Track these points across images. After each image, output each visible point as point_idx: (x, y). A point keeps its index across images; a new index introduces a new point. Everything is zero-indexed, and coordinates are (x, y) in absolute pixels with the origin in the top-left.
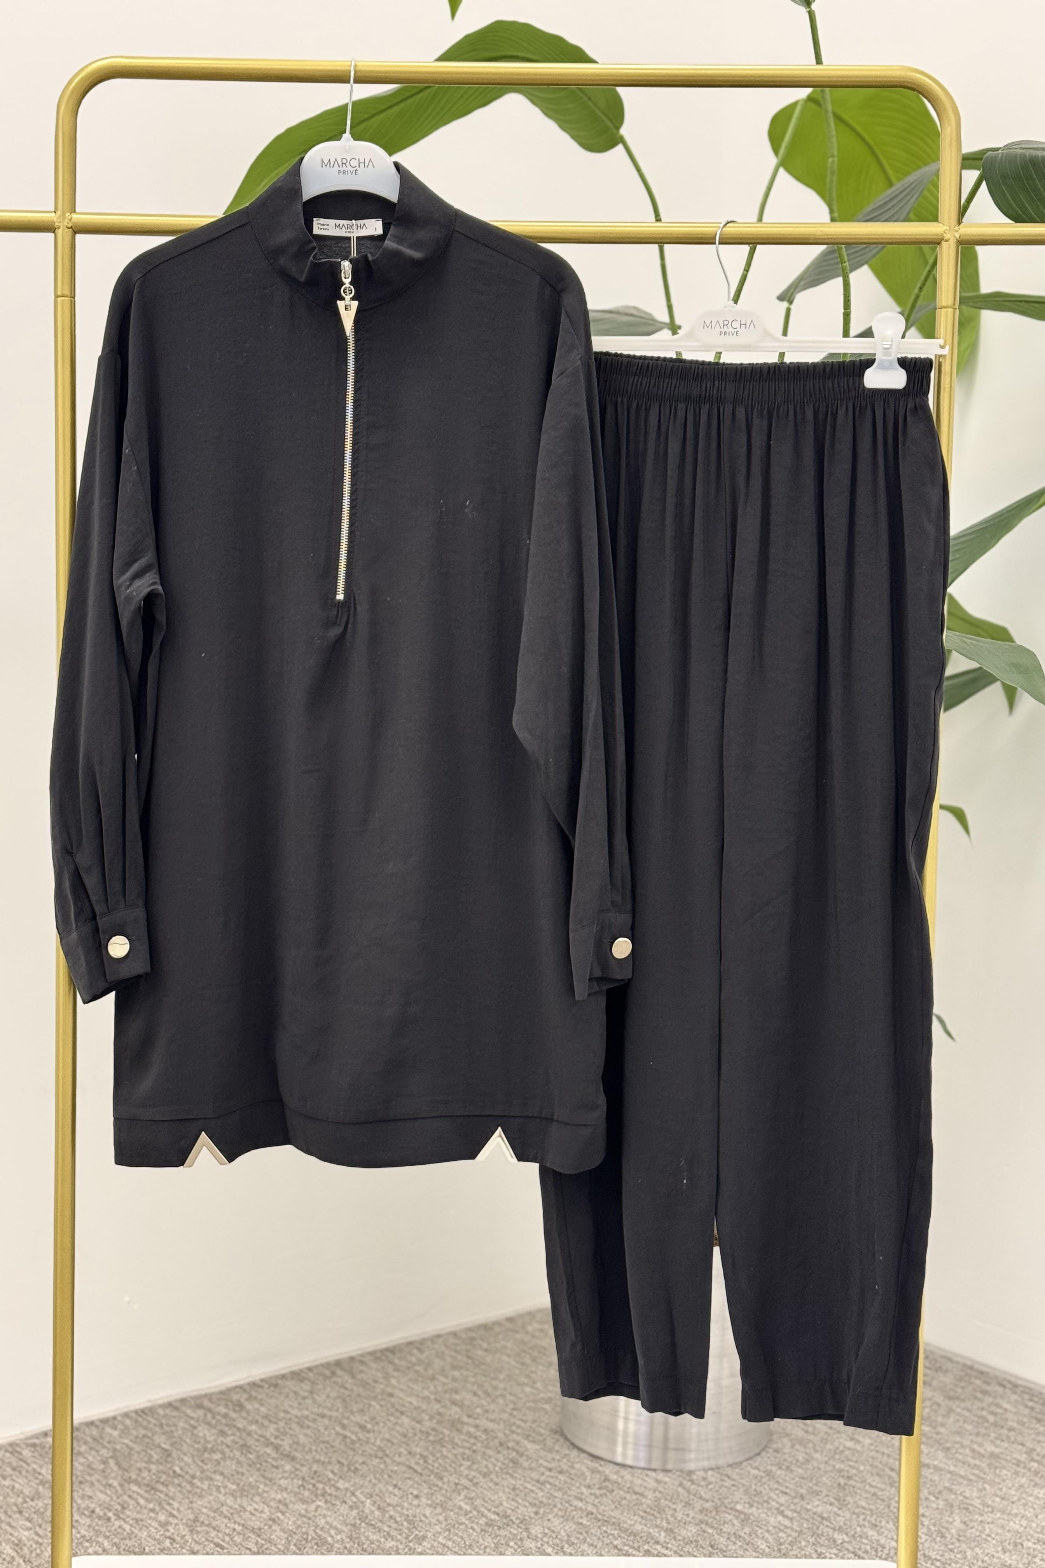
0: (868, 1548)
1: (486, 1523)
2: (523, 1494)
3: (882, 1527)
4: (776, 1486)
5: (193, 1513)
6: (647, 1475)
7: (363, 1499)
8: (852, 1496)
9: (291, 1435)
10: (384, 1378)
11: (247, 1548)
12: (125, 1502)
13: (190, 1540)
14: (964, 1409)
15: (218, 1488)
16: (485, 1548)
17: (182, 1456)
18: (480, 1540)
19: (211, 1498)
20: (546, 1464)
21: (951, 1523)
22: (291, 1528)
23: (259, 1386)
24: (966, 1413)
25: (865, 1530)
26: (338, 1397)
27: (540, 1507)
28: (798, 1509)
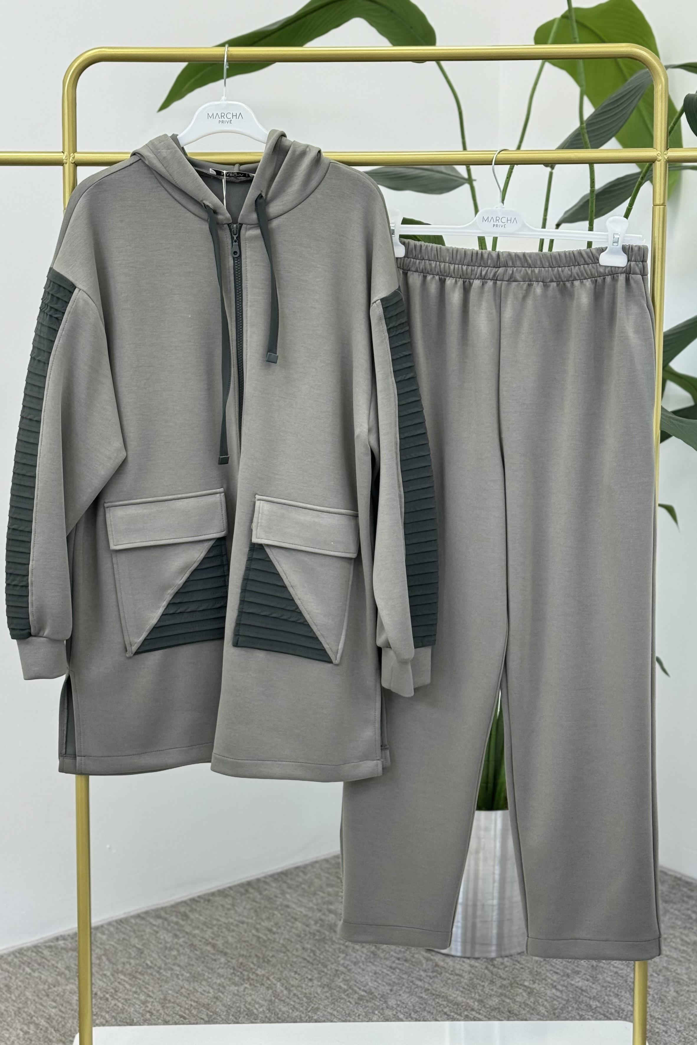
0: (613, 1011)
1: (359, 998)
2: (381, 977)
3: (622, 996)
4: (550, 968)
5: (163, 994)
6: (464, 962)
7: (275, 982)
8: (601, 974)
9: (223, 937)
10: (282, 894)
11: (202, 1019)
12: (116, 987)
13: (163, 1014)
14: (675, 909)
15: (177, 976)
16: (359, 1015)
17: (151, 953)
18: (355, 1010)
19: (174, 983)
20: (395, 955)
21: (668, 992)
22: (229, 1003)
23: (197, 901)
24: (676, 912)
25: (611, 998)
26: (252, 908)
27: (393, 986)
28: (566, 984)
